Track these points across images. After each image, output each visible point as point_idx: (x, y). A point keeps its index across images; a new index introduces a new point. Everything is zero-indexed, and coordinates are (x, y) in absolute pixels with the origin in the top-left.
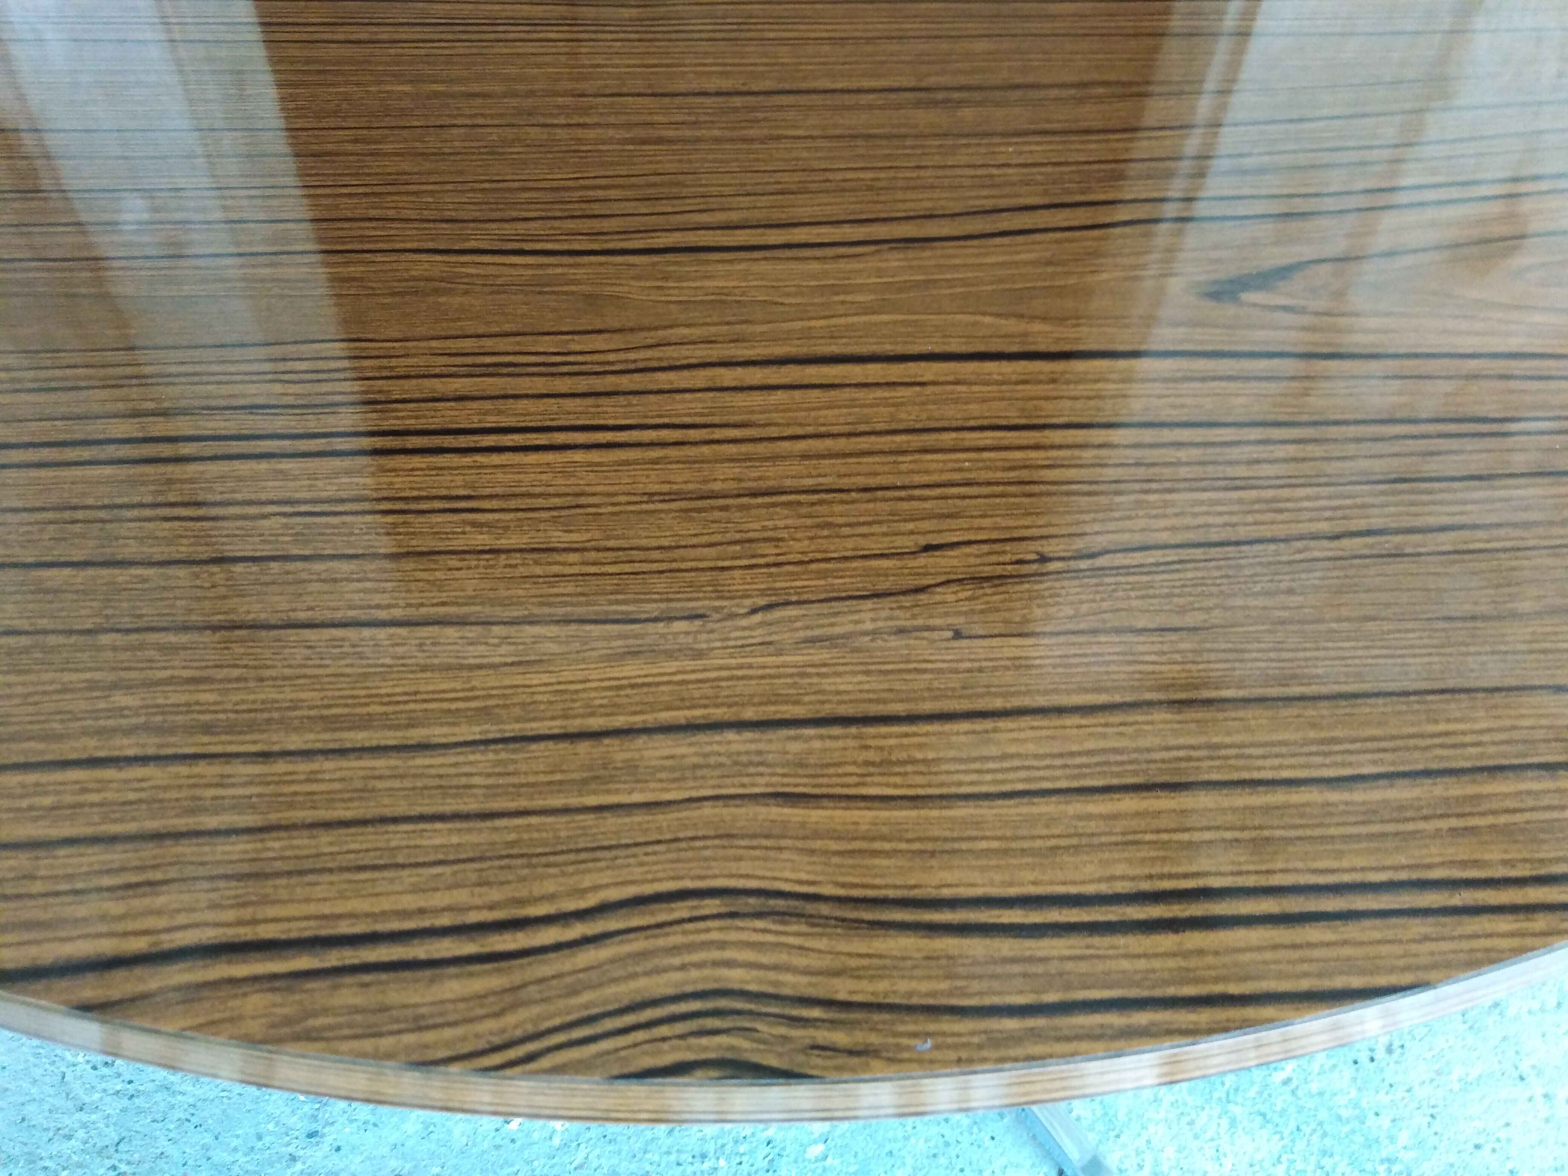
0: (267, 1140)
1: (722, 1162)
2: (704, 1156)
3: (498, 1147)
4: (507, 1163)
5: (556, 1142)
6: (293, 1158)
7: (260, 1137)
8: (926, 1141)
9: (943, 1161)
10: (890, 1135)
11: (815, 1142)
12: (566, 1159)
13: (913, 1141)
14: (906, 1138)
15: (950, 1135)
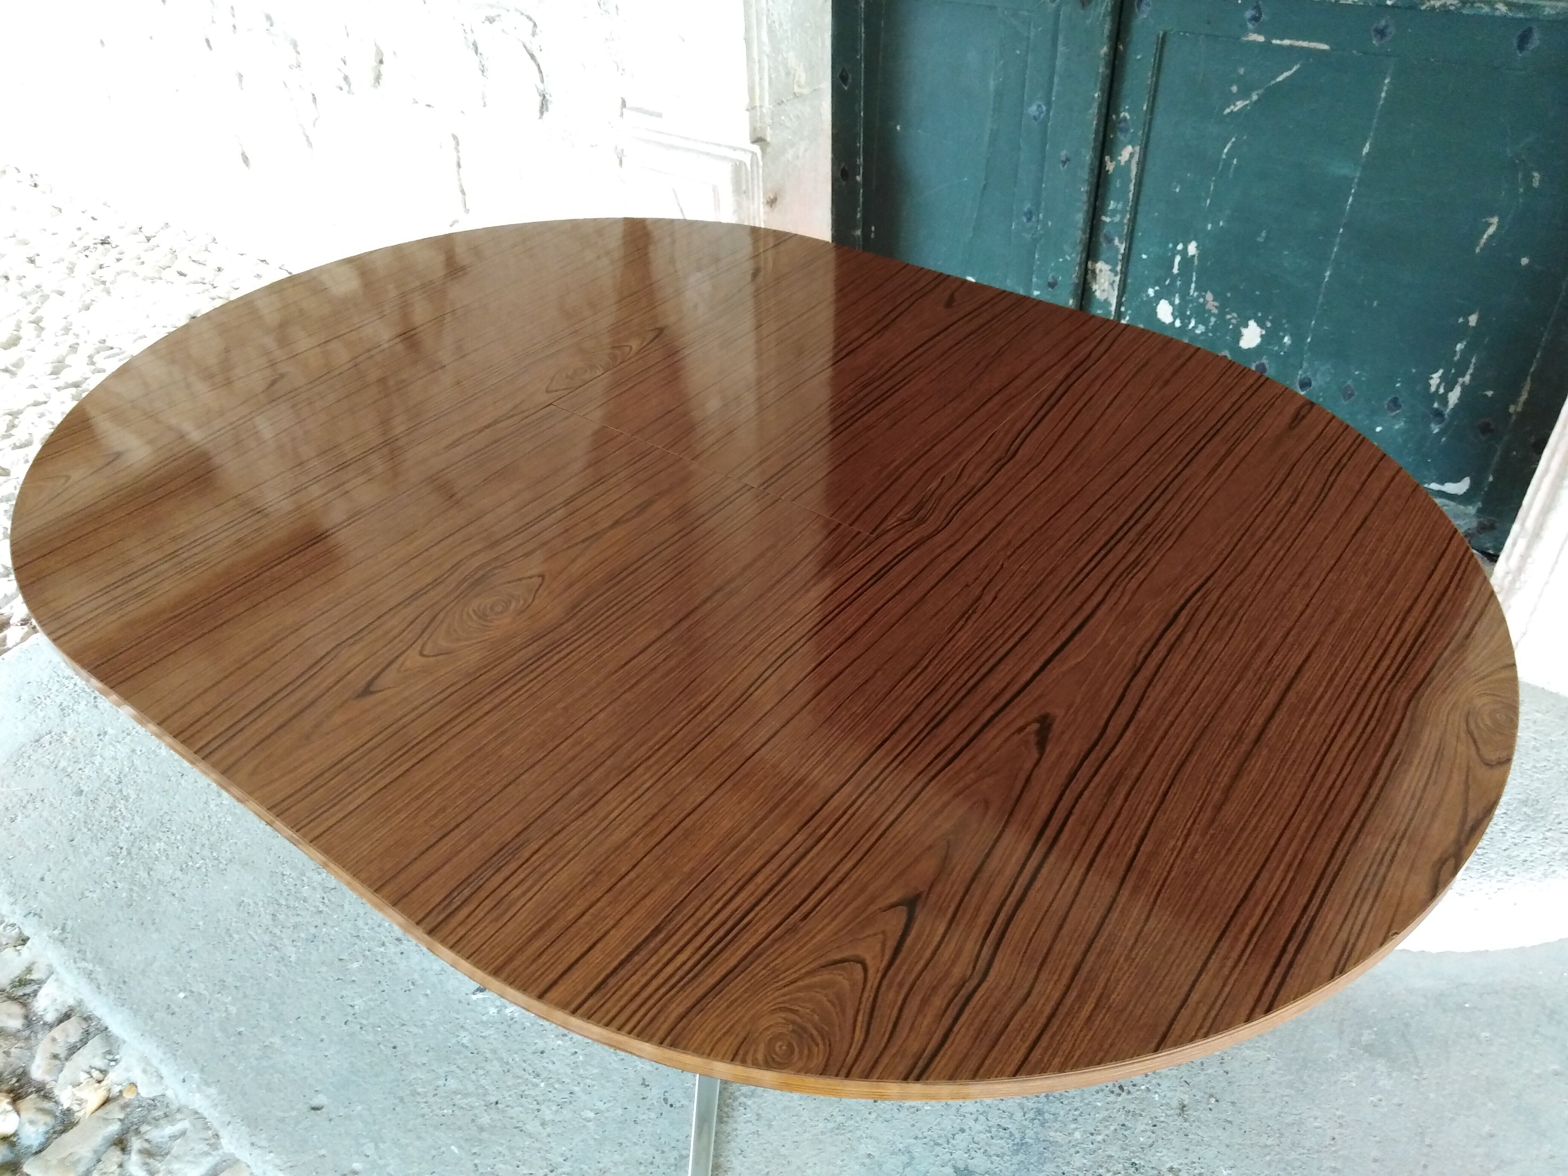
0: (381, 929)
1: (542, 1085)
2: (538, 1075)
3: (460, 1002)
4: (458, 1012)
5: (484, 1018)
6: (383, 944)
7: (379, 926)
8: (644, 1154)
9: (642, 1168)
10: (630, 1135)
11: (591, 1110)
12: (482, 1029)
13: (637, 1147)
14: (635, 1144)
15: (657, 1161)
